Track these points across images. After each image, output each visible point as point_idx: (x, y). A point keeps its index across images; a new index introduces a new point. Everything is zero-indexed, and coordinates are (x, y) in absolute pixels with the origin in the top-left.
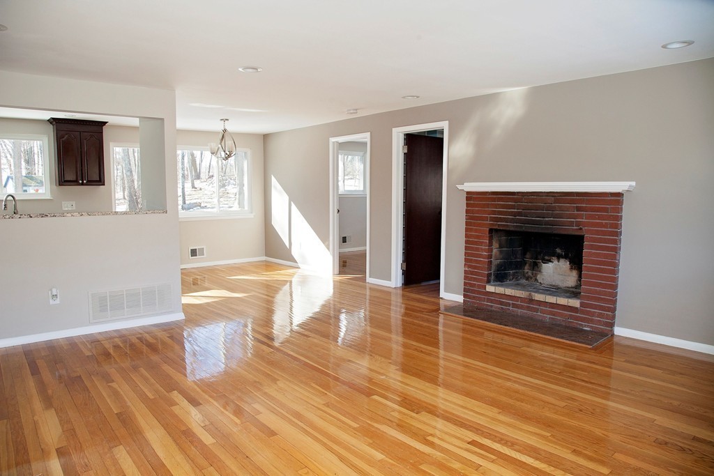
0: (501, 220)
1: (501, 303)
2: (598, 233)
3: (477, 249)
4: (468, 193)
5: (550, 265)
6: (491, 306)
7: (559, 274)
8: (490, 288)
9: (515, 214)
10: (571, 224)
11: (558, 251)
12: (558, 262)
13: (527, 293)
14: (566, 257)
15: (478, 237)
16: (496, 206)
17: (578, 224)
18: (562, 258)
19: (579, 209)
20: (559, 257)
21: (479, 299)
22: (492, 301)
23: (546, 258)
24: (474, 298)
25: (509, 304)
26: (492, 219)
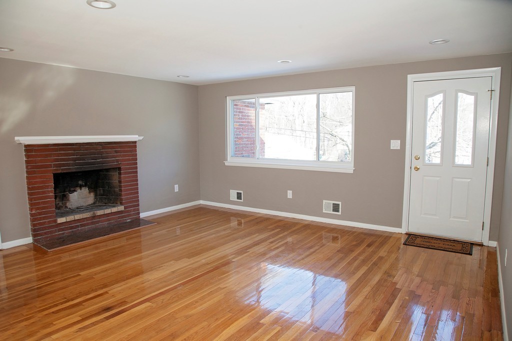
0: (64, 165)
1: (72, 228)
2: (128, 164)
3: (44, 193)
4: (26, 146)
5: (75, 193)
6: (63, 234)
7: (82, 198)
8: (61, 220)
9: (75, 160)
10: (113, 161)
11: (80, 182)
12: (81, 190)
13: (92, 213)
14: (85, 186)
15: (42, 182)
16: (58, 155)
17: (117, 161)
18: (83, 186)
19: (116, 152)
20: (81, 187)
21: (51, 232)
22: (63, 230)
23: (72, 189)
24: (45, 233)
25: (77, 226)
26: (55, 166)
